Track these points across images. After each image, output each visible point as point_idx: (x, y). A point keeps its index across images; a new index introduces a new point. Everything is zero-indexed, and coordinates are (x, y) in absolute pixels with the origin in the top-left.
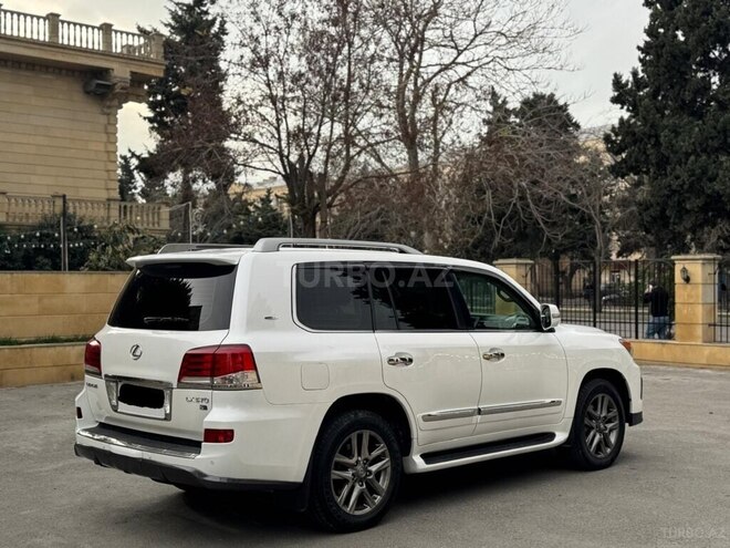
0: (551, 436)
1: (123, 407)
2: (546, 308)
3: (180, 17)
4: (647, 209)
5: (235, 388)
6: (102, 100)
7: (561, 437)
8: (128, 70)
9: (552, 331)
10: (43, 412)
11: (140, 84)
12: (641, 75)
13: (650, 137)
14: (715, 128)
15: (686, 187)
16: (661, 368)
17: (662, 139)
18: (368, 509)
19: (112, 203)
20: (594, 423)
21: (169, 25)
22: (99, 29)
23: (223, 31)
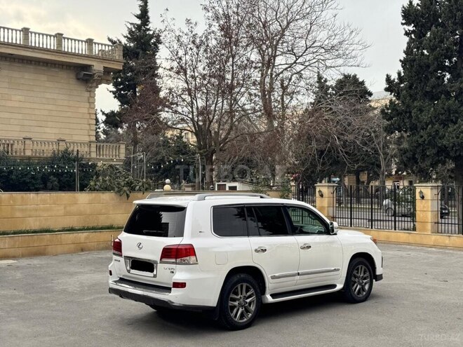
0: (334, 286)
1: (132, 271)
2: (332, 224)
3: (133, 32)
4: (405, 153)
5: (186, 264)
6: (87, 83)
7: (339, 287)
8: (102, 66)
9: (336, 234)
10: (72, 269)
11: (109, 73)
12: (403, 74)
13: (406, 112)
14: (443, 108)
15: (426, 142)
16: (408, 247)
17: (413, 114)
18: (245, 320)
19: (92, 144)
20: (357, 280)
21: (127, 37)
22: (85, 42)
23: (159, 41)
